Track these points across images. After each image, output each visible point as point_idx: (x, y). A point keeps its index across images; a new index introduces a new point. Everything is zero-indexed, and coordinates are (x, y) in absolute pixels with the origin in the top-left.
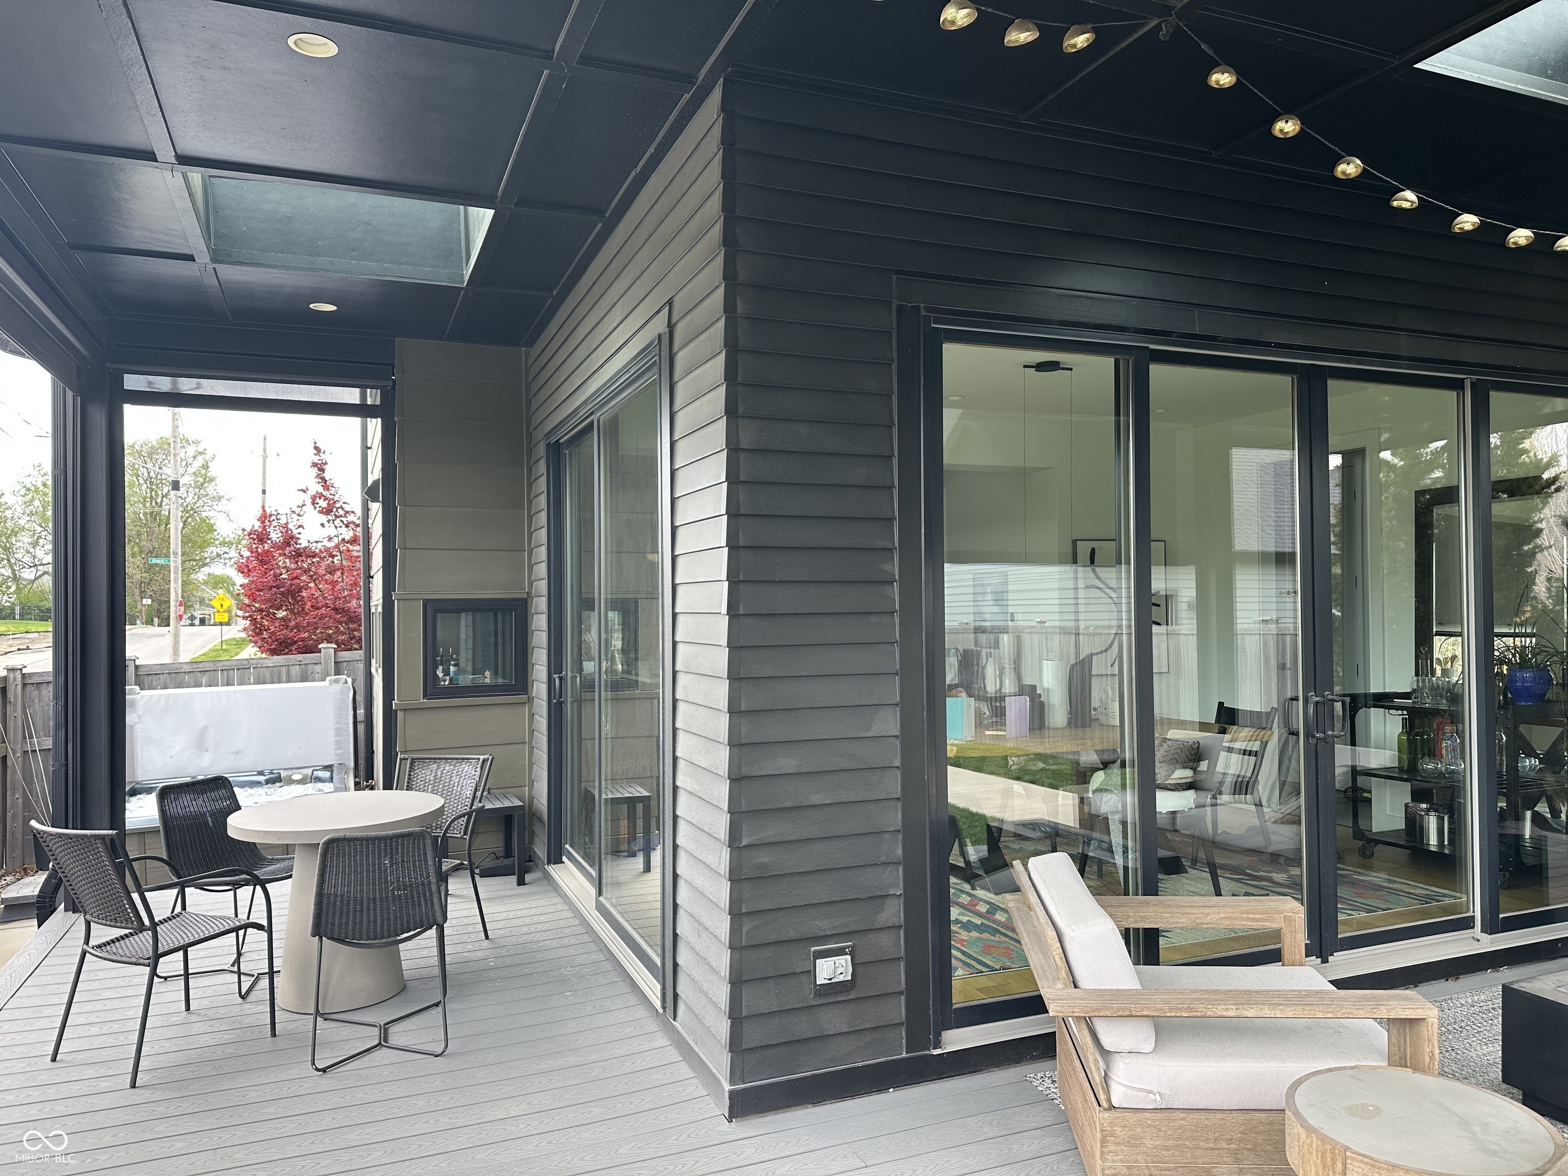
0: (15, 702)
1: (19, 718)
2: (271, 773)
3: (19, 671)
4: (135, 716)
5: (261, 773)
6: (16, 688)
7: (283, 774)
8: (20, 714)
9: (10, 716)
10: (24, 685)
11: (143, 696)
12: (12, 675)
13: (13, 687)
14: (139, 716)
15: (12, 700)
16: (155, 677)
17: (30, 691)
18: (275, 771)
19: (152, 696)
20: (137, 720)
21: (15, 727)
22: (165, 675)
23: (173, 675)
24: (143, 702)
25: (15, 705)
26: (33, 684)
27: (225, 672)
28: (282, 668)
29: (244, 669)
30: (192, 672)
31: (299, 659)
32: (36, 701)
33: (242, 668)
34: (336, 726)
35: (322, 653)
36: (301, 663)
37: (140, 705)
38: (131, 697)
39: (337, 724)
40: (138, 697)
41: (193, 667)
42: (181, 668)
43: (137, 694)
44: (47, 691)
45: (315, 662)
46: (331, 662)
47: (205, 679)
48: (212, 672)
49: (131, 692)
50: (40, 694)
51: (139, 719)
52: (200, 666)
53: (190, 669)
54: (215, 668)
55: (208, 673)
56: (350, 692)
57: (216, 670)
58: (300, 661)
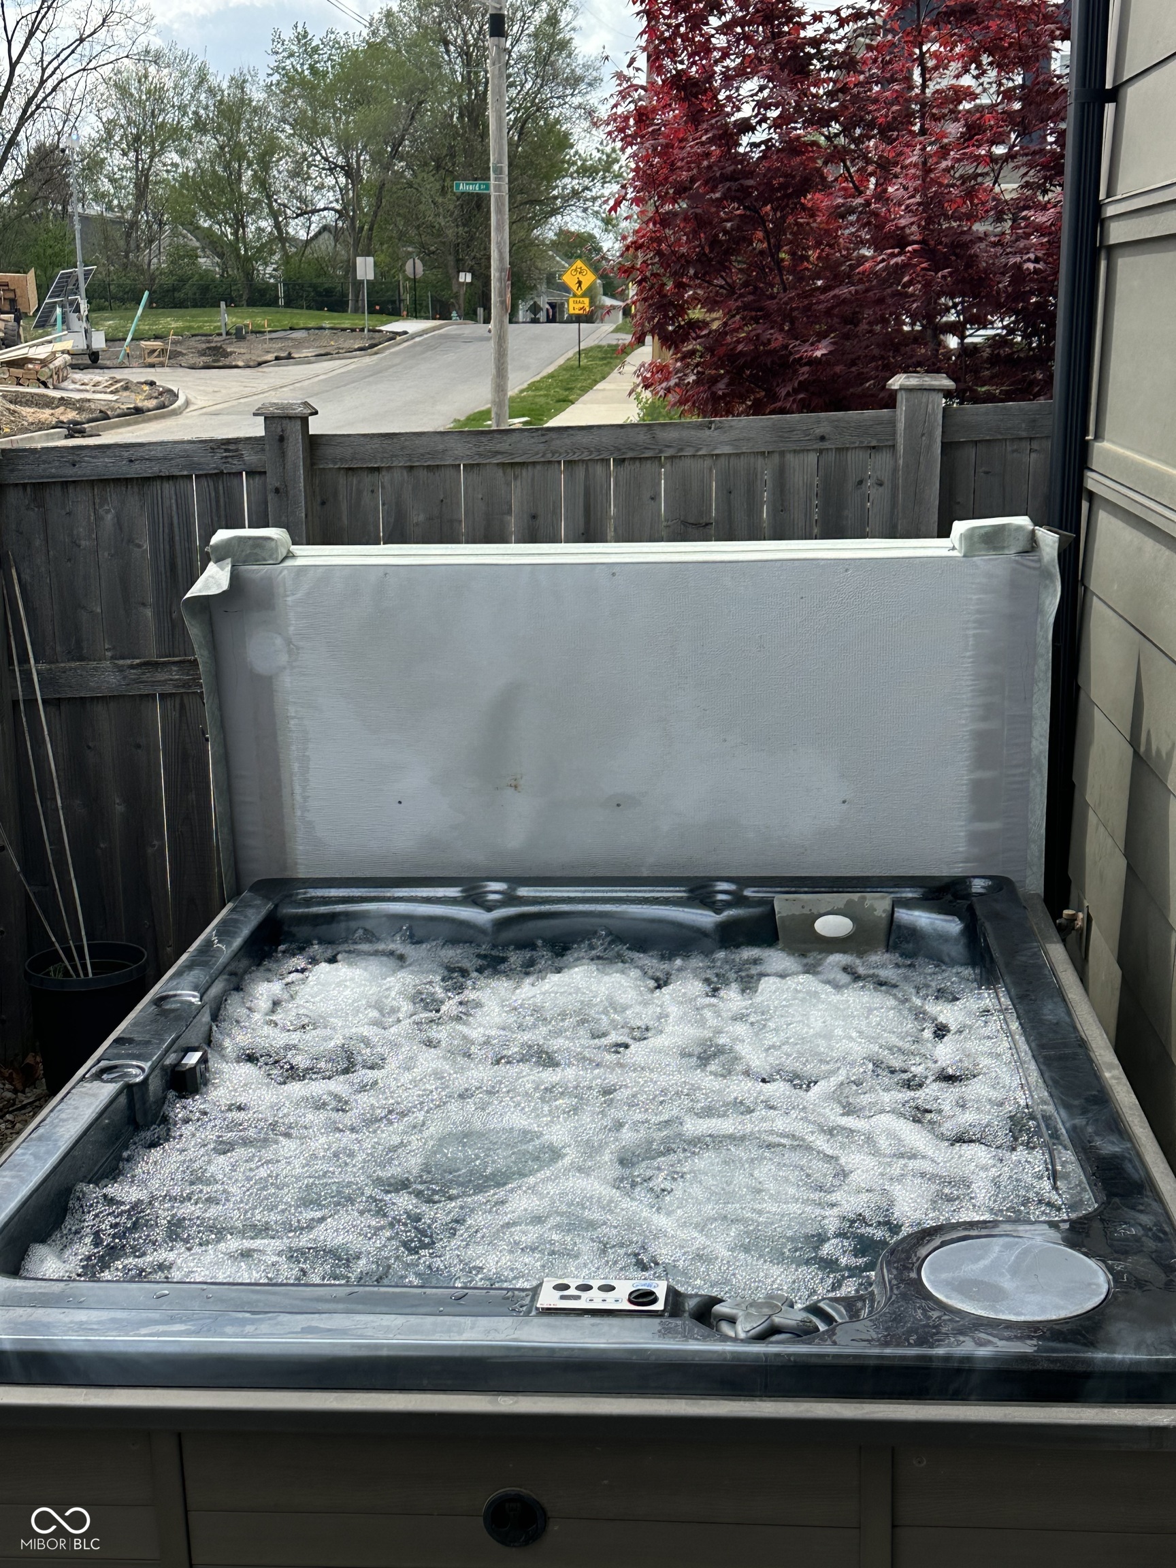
2: (738, 900)
4: (279, 641)
5: (700, 893)
7: (787, 909)
11: (303, 569)
14: (288, 642)
16: (368, 479)
17: (18, 509)
18: (748, 893)
20: (283, 659)
23: (423, 474)
24: (304, 590)
28: (760, 460)
29: (637, 463)
30: (478, 465)
31: (819, 431)
32: (37, 543)
33: (633, 459)
34: (982, 726)
35: (898, 410)
36: (826, 445)
37: (291, 600)
38: (259, 571)
39: (984, 719)
40: (285, 572)
41: (482, 449)
42: (444, 451)
43: (280, 558)
44: (63, 513)
45: (873, 444)
46: (929, 447)
47: (517, 493)
48: (538, 467)
49: (257, 551)
50: (46, 522)
51: (290, 652)
52: (504, 446)
53: (472, 457)
54: (549, 457)
55: (526, 473)
56: (1051, 590)
57: (550, 462)
58: (823, 438)
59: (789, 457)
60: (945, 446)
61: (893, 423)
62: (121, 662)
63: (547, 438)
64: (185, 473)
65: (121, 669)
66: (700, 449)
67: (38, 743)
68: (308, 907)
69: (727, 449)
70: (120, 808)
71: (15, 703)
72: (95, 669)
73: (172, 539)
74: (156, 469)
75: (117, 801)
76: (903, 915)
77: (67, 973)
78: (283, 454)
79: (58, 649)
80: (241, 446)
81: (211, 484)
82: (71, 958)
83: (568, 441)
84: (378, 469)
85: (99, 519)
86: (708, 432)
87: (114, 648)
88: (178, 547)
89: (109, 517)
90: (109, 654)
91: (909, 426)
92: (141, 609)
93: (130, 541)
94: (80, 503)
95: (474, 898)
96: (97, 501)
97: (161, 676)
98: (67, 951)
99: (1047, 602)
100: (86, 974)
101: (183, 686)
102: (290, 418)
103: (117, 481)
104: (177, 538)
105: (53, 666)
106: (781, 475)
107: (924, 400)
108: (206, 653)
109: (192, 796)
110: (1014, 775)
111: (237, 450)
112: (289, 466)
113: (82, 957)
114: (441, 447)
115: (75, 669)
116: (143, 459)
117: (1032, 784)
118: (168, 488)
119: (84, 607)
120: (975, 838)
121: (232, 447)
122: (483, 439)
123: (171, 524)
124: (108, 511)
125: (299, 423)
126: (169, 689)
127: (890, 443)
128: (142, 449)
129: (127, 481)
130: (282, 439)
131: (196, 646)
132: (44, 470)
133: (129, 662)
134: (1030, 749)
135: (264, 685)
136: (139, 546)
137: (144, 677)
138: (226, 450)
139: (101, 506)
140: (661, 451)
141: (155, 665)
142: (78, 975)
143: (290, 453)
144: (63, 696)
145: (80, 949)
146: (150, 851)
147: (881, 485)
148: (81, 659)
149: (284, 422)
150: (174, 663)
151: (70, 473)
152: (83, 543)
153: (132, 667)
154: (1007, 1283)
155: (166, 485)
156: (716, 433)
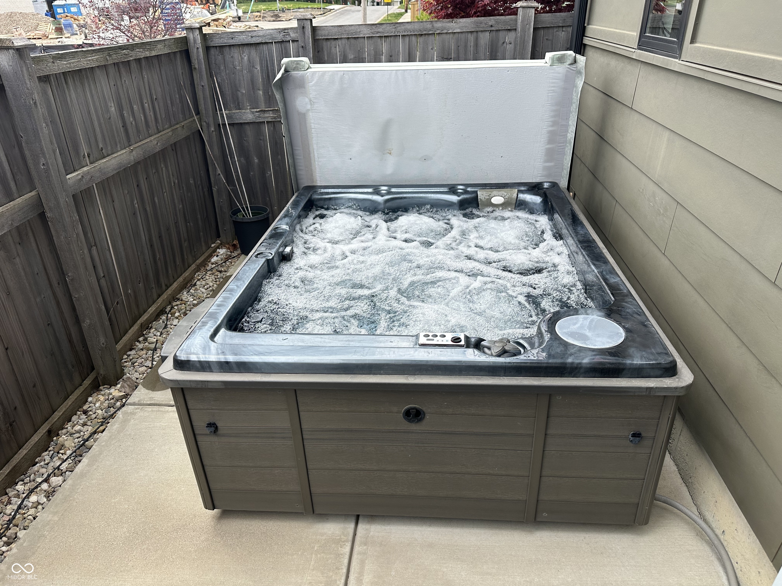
0: (200, 68)
1: (207, 87)
2: (466, 192)
3: (197, 32)
4: (307, 100)
5: (452, 190)
6: (198, 52)
7: (482, 195)
8: (206, 83)
9: (198, 85)
10: (207, 49)
11: (314, 73)
12: (191, 36)
13: (195, 50)
14: (310, 100)
15: (197, 66)
16: (333, 43)
17: (215, 56)
18: (469, 189)
19: (324, 73)
20: (309, 107)
21: (204, 98)
22: (343, 41)
23: (352, 41)
24: (315, 80)
25: (200, 72)
26: (216, 46)
27: (407, 39)
28: (469, 35)
29: (427, 36)
30: (372, 37)
31: (490, 24)
32: (222, 68)
33: (425, 34)
34: (551, 129)
35: (518, 15)
36: (493, 29)
37: (311, 86)
38: (299, 73)
39: (552, 126)
40: (308, 74)
41: (373, 31)
42: (360, 32)
43: (306, 69)
44: (230, 57)
45: (509, 28)
46: (529, 29)
47: (385, 47)
48: (392, 38)
49: (298, 66)
50: (224, 59)
51: (311, 104)
52: (380, 30)
53: (369, 34)
54: (396, 34)
55: (388, 40)
56: (580, 78)
57: (396, 36)
58: (492, 26)
59: (480, 33)
60: (534, 29)
61: (516, 20)
62: (253, 110)
63: (395, 26)
64: (271, 41)
65: (253, 113)
66: (449, 30)
67: (228, 139)
68: (322, 195)
69: (458, 31)
70: (256, 161)
71: (219, 125)
72: (244, 113)
73: (267, 66)
74: (261, 40)
75: (255, 158)
76: (521, 196)
77: (244, 216)
78: (304, 33)
79: (232, 106)
80: (289, 31)
81: (280, 45)
82: (244, 211)
83: (403, 28)
84: (337, 39)
85: (242, 58)
86: (452, 24)
87: (250, 105)
88: (269, 69)
89: (246, 58)
90: (249, 107)
91: (523, 21)
92: (258, 91)
93: (253, 66)
94: (235, 53)
95: (377, 192)
96: (241, 52)
97: (266, 115)
98: (243, 208)
99: (578, 83)
100: (250, 216)
101: (274, 119)
102: (306, 19)
103: (247, 45)
104: (269, 65)
105: (230, 112)
106: (477, 39)
107: (528, 11)
108: (282, 105)
109: (280, 157)
110: (560, 146)
111: (288, 32)
112: (306, 37)
113: (248, 210)
114: (359, 30)
115: (238, 113)
116: (256, 36)
117: (566, 149)
118: (265, 47)
119: (239, 91)
120: (545, 168)
121: (286, 31)
122: (374, 27)
123: (267, 60)
124: (245, 56)
125: (309, 21)
126: (270, 120)
127: (515, 28)
128: (255, 33)
129: (251, 44)
130: (303, 28)
131: (278, 102)
132: (222, 41)
133: (255, 110)
134: (567, 137)
135: (303, 116)
136: (257, 69)
137: (261, 116)
138: (284, 32)
139: (243, 54)
140: (435, 31)
141: (264, 111)
142: (247, 216)
143: (306, 33)
144: (235, 122)
145: (247, 208)
146: (267, 175)
147: (510, 44)
148: (240, 109)
149: (304, 21)
150: (271, 110)
151: (232, 42)
152: (238, 68)
153: (257, 112)
154: (588, 334)
155: (264, 46)
156: (454, 24)
